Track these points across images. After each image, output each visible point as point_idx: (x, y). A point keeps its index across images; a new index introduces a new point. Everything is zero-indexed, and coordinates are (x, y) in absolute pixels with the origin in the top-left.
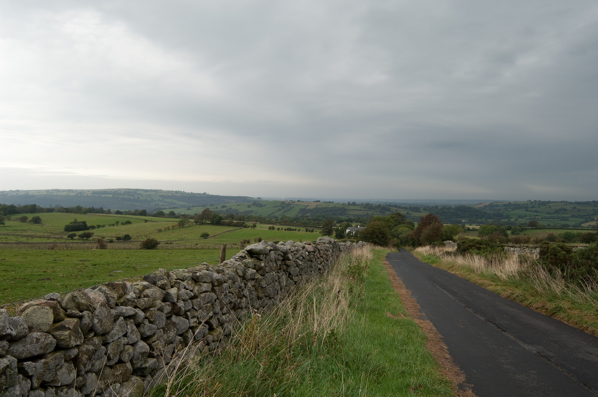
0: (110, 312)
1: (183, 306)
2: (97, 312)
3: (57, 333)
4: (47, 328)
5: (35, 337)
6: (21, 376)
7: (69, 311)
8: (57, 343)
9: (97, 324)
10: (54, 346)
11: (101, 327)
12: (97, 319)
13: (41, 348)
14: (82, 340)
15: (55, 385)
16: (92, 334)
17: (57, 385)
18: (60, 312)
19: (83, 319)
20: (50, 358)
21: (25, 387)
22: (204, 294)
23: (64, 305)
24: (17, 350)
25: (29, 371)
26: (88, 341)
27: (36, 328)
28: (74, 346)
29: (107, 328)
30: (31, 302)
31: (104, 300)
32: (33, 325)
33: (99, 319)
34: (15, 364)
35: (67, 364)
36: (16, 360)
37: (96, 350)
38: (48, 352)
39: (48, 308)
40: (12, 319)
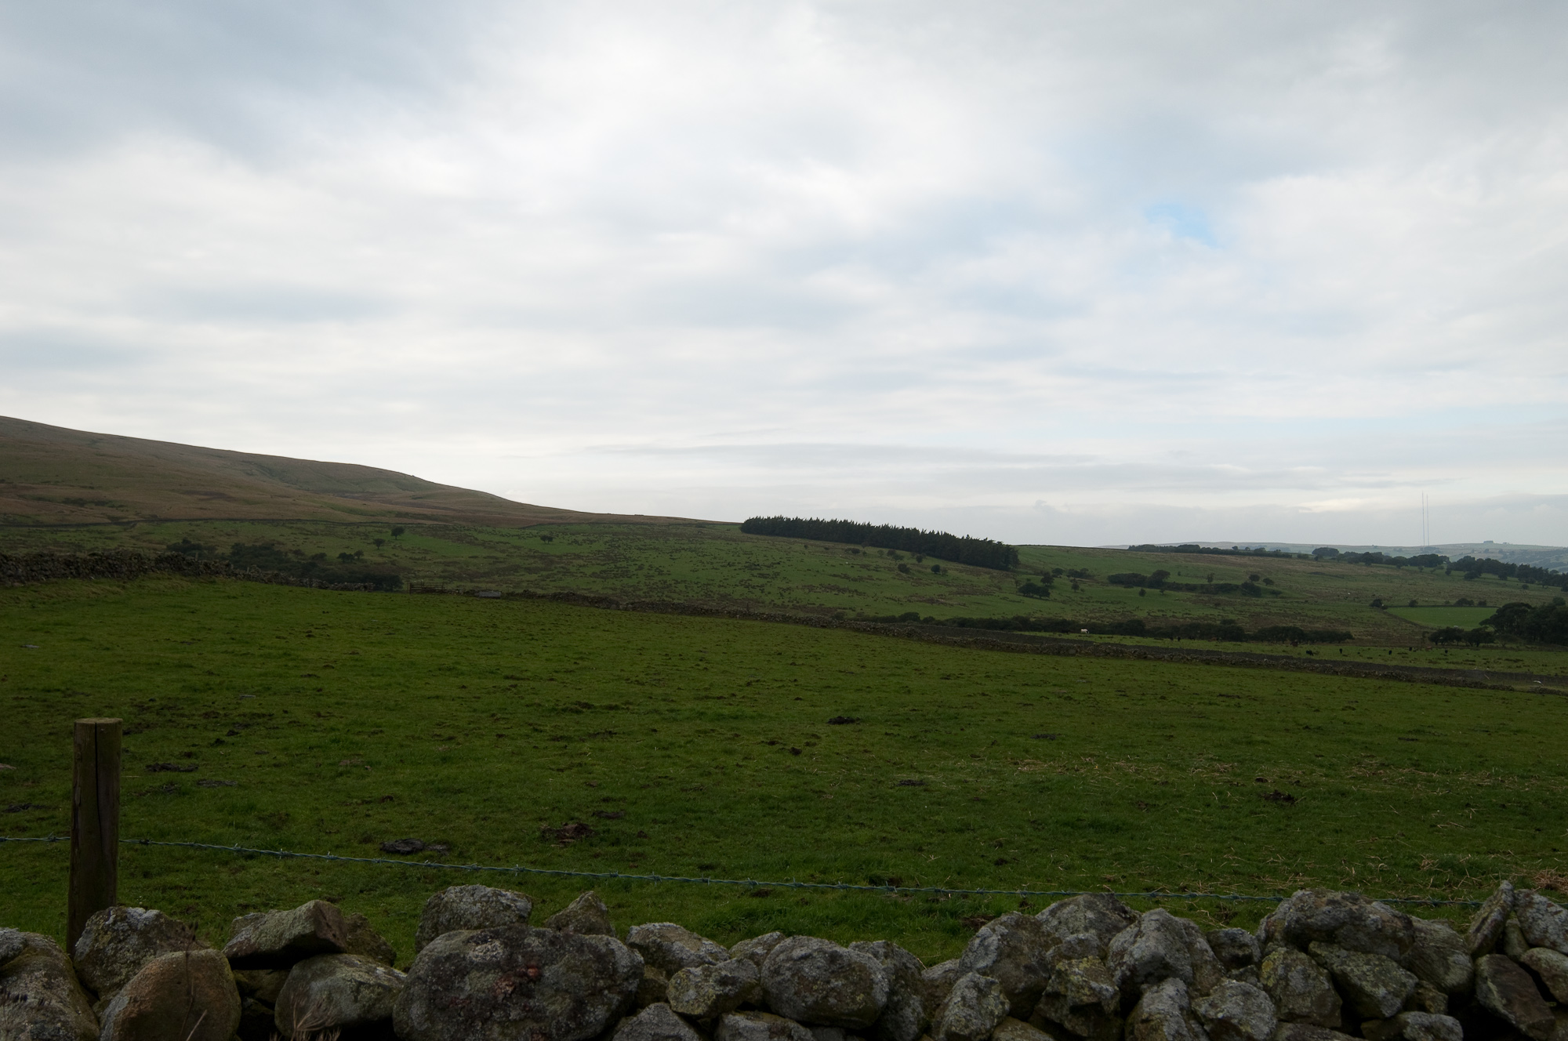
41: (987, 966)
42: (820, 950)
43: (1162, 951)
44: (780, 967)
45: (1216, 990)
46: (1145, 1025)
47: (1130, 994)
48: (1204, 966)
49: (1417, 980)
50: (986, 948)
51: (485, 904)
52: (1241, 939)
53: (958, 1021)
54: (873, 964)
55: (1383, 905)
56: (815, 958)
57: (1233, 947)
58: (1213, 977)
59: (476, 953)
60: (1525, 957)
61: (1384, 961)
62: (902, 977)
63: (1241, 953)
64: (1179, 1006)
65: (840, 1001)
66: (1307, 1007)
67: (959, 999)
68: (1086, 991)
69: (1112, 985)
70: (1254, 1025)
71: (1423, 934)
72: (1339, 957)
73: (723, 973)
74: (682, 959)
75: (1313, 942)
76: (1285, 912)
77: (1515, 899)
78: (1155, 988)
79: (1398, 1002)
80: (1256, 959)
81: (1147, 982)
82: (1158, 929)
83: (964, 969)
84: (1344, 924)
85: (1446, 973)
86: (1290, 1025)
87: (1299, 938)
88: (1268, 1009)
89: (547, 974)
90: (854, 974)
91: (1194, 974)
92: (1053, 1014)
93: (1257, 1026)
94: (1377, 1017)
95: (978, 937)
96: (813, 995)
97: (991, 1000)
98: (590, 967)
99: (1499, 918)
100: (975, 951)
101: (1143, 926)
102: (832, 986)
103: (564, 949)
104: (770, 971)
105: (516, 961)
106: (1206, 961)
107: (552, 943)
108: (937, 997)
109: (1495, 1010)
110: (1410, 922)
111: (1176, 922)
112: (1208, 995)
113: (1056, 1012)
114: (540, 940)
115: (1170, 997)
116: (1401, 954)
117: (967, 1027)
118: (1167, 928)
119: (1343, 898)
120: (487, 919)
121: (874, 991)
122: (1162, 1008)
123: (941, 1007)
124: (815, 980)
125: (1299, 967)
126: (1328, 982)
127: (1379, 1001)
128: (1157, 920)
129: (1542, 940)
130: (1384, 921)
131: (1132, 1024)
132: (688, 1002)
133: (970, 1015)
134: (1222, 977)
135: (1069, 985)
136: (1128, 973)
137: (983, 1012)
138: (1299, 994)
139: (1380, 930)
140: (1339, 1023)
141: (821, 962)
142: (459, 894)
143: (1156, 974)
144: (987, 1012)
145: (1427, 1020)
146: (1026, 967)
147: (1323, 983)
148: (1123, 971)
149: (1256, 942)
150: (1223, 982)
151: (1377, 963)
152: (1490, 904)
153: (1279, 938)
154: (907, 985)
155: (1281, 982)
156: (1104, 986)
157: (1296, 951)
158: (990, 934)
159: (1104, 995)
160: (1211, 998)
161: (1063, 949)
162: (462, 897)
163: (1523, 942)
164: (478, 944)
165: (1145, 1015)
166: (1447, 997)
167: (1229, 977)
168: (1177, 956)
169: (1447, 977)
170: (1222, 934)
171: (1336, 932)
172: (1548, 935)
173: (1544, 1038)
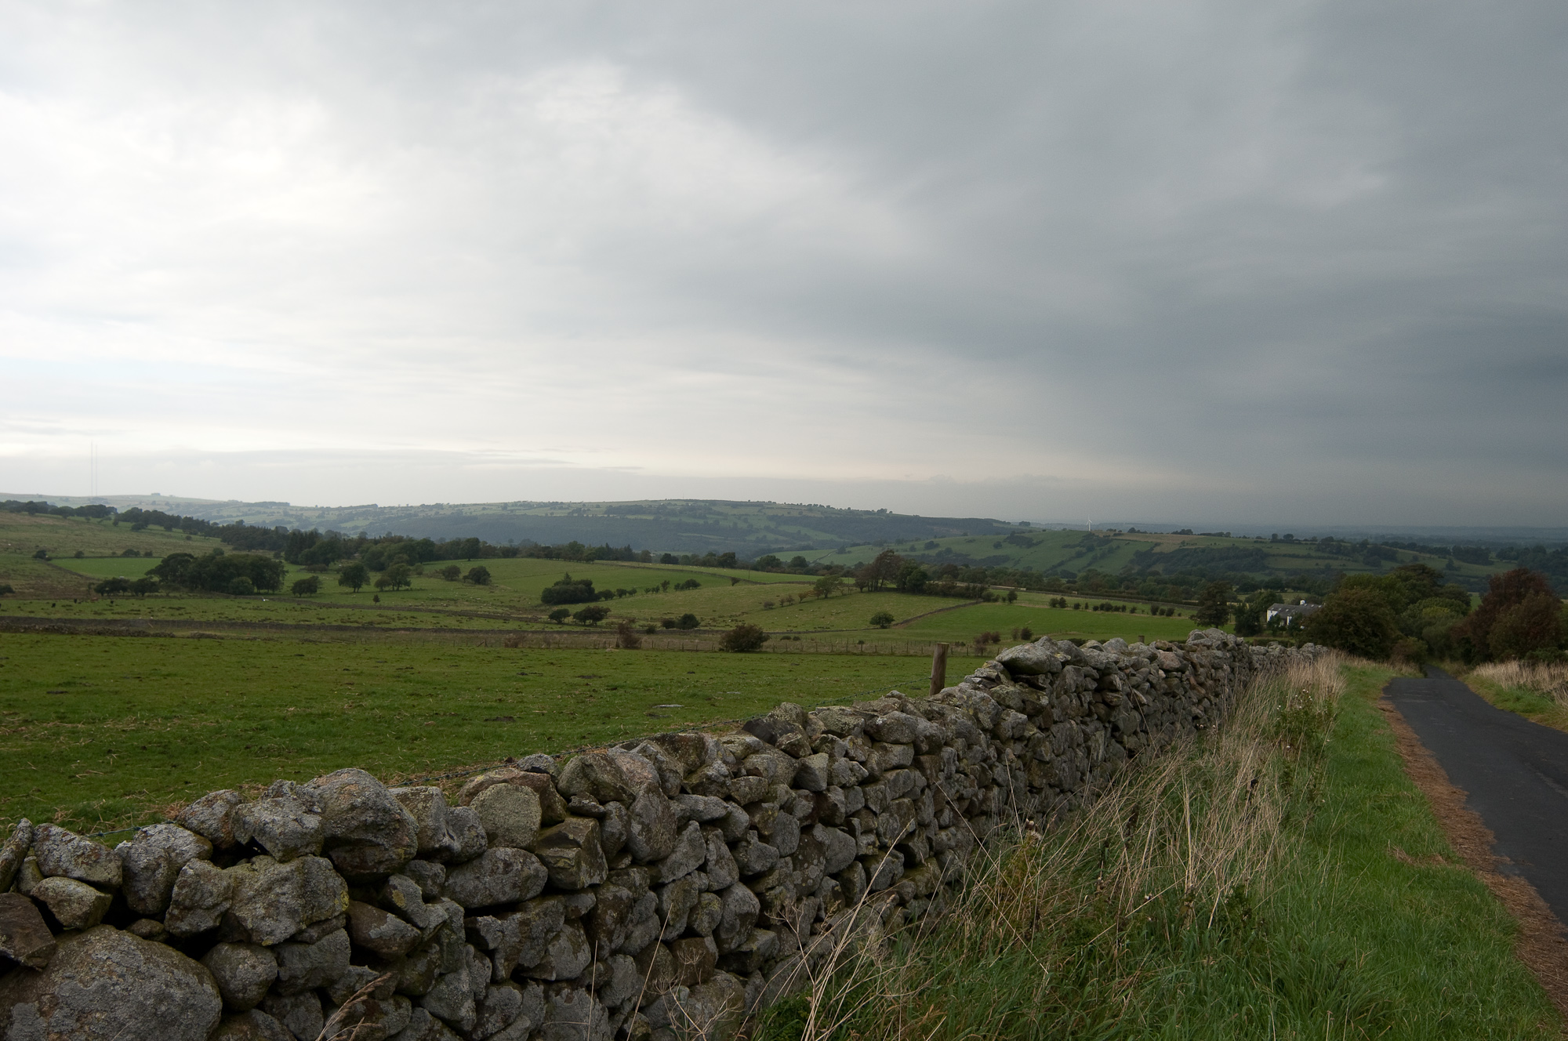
0: (668, 807)
1: (842, 803)
2: (638, 806)
3: (550, 852)
4: (526, 839)
5: (502, 858)
6: (471, 948)
7: (575, 801)
8: (549, 875)
9: (639, 835)
10: (542, 883)
11: (648, 845)
12: (639, 823)
13: (514, 886)
14: (604, 873)
15: (544, 977)
16: (627, 861)
17: (549, 978)
18: (555, 802)
19: (608, 822)
20: (534, 912)
21: (481, 976)
22: (894, 773)
23: (562, 784)
24: (462, 886)
25: (489, 937)
26: (618, 876)
27: (504, 836)
28: (586, 885)
29: (660, 848)
30: (492, 774)
31: (654, 777)
32: (497, 828)
33: (642, 823)
34: (459, 920)
35: (571, 930)
36: (462, 909)
37: (635, 901)
38: (529, 896)
39: (530, 790)
40: (452, 813)
60: (34, 891)
77: (33, 834)
163: (37, 876)
172: (61, 863)
173: (44, 964)
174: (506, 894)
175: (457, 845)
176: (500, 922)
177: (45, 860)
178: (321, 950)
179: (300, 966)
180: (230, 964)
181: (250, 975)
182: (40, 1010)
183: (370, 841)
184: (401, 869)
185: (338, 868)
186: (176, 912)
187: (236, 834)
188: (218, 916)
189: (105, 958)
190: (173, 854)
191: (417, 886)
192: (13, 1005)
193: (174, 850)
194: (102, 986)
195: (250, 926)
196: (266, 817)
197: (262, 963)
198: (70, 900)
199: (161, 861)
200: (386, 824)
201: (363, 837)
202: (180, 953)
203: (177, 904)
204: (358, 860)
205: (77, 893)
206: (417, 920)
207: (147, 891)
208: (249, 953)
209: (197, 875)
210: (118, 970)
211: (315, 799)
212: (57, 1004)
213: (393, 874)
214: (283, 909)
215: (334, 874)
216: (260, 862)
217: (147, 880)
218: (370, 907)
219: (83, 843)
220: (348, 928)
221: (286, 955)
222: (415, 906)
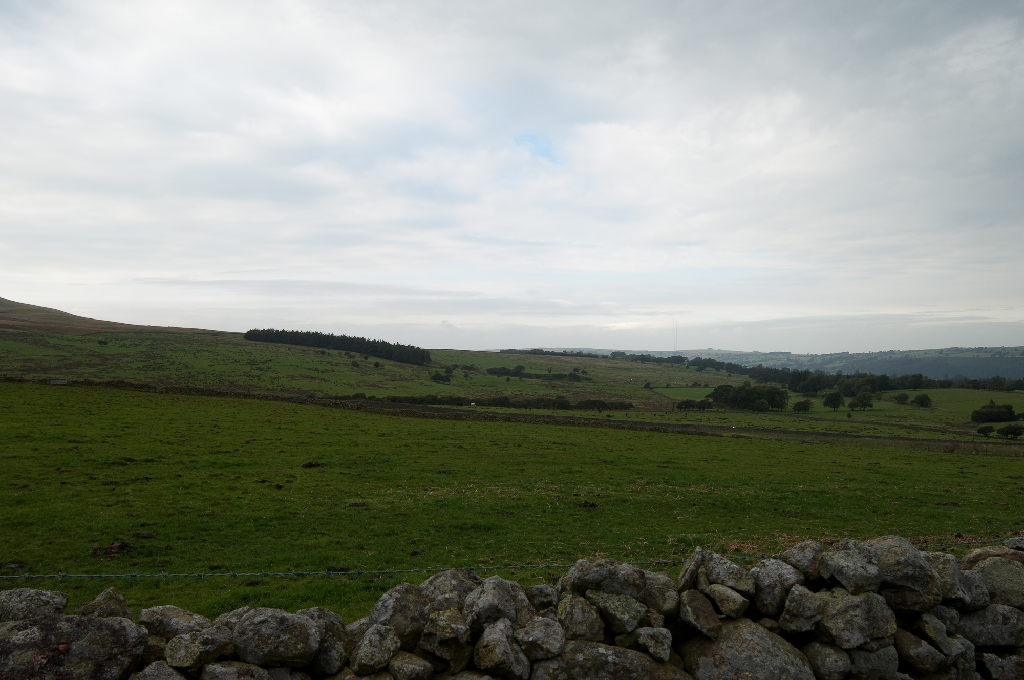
4: (1018, 602)
5: (1001, 612)
6: (979, 676)
13: (1011, 635)
25: (992, 670)
27: (1001, 596)
30: (987, 549)
32: (995, 589)
38: (1021, 644)
40: (962, 574)
41: (386, 619)
42: (273, 616)
43: (496, 602)
44: (245, 629)
45: (530, 624)
46: (485, 649)
47: (476, 631)
48: (522, 609)
49: (646, 609)
50: (386, 608)
51: (29, 601)
52: (546, 591)
53: (366, 656)
54: (309, 623)
55: (628, 565)
56: (270, 621)
57: (541, 596)
58: (528, 616)
59: (18, 637)
60: (707, 591)
61: (628, 598)
62: (330, 630)
63: (545, 600)
64: (506, 635)
65: (287, 649)
66: (584, 630)
67: (368, 642)
68: (449, 630)
69: (465, 624)
70: (551, 643)
71: (651, 581)
72: (603, 598)
73: (206, 637)
74: (177, 629)
75: (589, 590)
76: (573, 573)
77: (703, 556)
78: (492, 625)
79: (636, 622)
80: (555, 603)
81: (487, 622)
82: (494, 588)
83: (372, 622)
84: (606, 578)
85: (664, 603)
86: (573, 642)
87: (580, 588)
88: (560, 633)
89: (74, 647)
90: (296, 630)
91: (517, 615)
92: (429, 647)
93: (553, 644)
94: (624, 632)
95: (381, 601)
96: (268, 647)
97: (389, 641)
98: (107, 640)
99: (694, 568)
100: (379, 610)
101: (485, 587)
102: (281, 639)
103: (87, 629)
104: (239, 633)
105: (50, 640)
106: (524, 607)
107: (78, 625)
108: (355, 642)
109: (690, 622)
110: (643, 574)
111: (506, 583)
112: (525, 627)
113: (430, 645)
114: (69, 624)
115: (501, 630)
116: (638, 594)
117: (372, 659)
118: (500, 587)
119: (605, 562)
120: (31, 613)
121: (310, 641)
122: (496, 637)
123: (357, 648)
124: (270, 636)
125: (579, 606)
126: (597, 614)
127: (625, 623)
128: (494, 583)
129: (717, 579)
130: (628, 575)
131: (478, 649)
132: (180, 658)
133: (374, 652)
134: (534, 615)
135: (438, 628)
136: (476, 617)
137: (383, 649)
138: (580, 622)
139: (626, 580)
140: (602, 638)
141: (274, 624)
142: (8, 596)
143: (493, 617)
144: (385, 649)
145: (652, 631)
146: (411, 618)
147: (593, 615)
148: (472, 616)
149: (555, 592)
150: (534, 618)
151: (624, 600)
152: (690, 560)
153: (569, 589)
154: (334, 636)
155: (569, 616)
156: (460, 626)
157: (578, 596)
158: (389, 599)
159: (459, 632)
160: (526, 629)
161: (435, 605)
162: (12, 598)
163: (707, 582)
164: (20, 630)
165: (485, 643)
166: (663, 617)
167: (539, 615)
168: (506, 604)
169: (664, 605)
170: (534, 589)
171: (602, 583)
172: (720, 576)
173: (716, 636)
174: (1005, 640)
175: (967, 598)
176: (1000, 660)
177: (711, 573)
178: (878, 658)
179: (865, 666)
180: (821, 656)
181: (833, 666)
182: (714, 663)
183: (910, 588)
184: (931, 609)
185: (888, 603)
186: (787, 617)
187: (821, 572)
188: (814, 623)
189: (750, 639)
190: (782, 579)
191: (942, 624)
192: (699, 657)
193: (782, 577)
194: (749, 656)
195: (834, 634)
196: (843, 563)
197: (841, 659)
198: (728, 600)
199: (777, 583)
200: (921, 578)
201: (905, 584)
202: (790, 644)
203: (788, 612)
204: (900, 599)
205: (732, 596)
206: (943, 648)
207: (769, 601)
208: (832, 651)
209: (801, 595)
210: (757, 647)
211: (872, 555)
212: (724, 662)
213: (924, 613)
214: (855, 626)
215: (887, 607)
216: (838, 592)
217: (769, 593)
218: (909, 633)
219: (732, 566)
220: (895, 645)
221: (855, 657)
222: (941, 638)
